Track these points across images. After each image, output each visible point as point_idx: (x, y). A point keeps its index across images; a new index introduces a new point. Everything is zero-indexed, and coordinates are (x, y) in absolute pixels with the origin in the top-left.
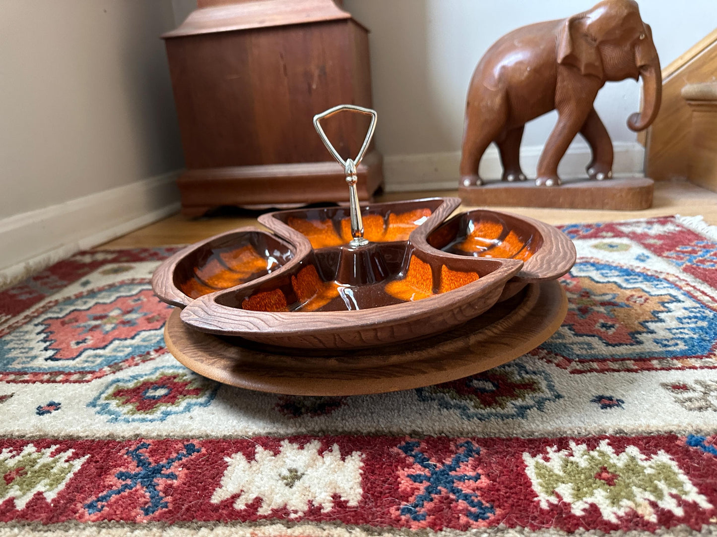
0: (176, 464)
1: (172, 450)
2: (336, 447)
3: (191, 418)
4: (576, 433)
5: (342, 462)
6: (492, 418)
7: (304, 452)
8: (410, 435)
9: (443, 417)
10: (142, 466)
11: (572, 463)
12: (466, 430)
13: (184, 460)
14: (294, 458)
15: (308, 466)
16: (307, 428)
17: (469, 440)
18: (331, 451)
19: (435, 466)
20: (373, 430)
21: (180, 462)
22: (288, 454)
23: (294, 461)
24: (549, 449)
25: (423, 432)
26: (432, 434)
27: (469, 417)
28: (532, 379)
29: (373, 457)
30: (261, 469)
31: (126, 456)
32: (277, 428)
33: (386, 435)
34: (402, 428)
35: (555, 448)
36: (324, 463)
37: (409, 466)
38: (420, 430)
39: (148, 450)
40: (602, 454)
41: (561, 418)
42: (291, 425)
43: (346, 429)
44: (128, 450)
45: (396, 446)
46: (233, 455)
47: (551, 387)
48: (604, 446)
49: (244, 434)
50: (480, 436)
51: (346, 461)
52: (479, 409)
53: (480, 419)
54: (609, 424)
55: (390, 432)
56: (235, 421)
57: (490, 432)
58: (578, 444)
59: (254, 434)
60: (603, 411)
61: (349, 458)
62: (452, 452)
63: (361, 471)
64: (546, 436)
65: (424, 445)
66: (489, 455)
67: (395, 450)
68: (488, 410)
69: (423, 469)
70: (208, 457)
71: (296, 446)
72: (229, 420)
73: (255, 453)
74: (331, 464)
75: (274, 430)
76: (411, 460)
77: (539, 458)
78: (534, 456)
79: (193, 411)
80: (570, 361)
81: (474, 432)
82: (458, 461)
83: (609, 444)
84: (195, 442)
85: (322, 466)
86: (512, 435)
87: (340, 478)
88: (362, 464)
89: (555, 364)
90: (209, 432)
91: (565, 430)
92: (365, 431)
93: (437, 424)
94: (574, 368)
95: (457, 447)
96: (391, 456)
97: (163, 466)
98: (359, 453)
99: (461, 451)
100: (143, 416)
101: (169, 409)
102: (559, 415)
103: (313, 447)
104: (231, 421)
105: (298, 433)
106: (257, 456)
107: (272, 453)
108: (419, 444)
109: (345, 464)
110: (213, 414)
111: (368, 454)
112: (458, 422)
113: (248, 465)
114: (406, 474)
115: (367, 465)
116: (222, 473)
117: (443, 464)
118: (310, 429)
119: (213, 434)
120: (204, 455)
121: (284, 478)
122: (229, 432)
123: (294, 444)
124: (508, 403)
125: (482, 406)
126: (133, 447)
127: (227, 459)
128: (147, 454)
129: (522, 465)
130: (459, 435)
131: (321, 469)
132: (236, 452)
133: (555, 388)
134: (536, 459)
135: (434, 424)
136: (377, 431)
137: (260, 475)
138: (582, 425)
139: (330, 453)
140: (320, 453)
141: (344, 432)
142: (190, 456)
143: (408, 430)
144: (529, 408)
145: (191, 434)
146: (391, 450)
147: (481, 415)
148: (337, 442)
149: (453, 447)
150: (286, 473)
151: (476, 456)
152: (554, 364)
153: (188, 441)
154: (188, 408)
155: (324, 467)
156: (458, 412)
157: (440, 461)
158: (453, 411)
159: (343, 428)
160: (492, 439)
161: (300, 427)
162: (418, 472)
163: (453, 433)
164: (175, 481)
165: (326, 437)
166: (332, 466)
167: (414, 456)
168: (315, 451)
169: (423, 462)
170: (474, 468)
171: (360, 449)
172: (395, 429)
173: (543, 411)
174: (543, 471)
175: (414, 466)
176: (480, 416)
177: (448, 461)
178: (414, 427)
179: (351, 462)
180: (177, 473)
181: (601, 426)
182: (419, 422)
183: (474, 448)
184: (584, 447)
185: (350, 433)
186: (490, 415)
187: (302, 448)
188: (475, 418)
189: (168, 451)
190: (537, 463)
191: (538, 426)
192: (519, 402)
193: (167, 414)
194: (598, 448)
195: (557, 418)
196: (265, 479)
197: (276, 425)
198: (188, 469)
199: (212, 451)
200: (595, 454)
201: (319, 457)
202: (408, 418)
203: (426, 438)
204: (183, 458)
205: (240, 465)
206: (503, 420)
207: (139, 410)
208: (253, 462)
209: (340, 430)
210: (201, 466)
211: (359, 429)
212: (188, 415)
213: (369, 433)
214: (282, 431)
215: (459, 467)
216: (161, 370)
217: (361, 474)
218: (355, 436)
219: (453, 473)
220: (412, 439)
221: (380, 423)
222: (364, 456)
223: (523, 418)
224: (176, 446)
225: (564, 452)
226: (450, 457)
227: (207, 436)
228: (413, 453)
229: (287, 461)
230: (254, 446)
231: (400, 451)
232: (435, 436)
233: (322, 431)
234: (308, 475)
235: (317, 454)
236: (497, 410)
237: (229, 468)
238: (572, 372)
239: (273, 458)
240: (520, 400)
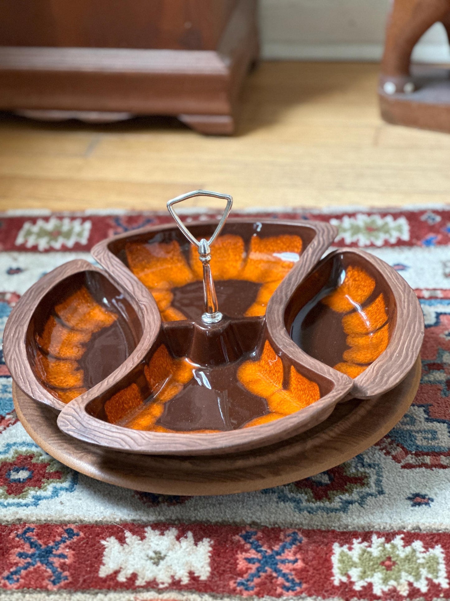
0: (62, 545)
1: (55, 534)
2: (190, 534)
3: (61, 503)
4: (382, 528)
5: (195, 547)
6: (319, 512)
7: (165, 537)
8: (250, 525)
9: (279, 510)
10: (35, 547)
11: (368, 552)
12: (295, 522)
13: (68, 542)
14: (157, 543)
15: (169, 549)
16: (165, 516)
17: (296, 531)
18: (186, 537)
19: (266, 551)
20: (220, 520)
21: (65, 544)
22: (152, 539)
23: (157, 545)
24: (355, 541)
25: (261, 523)
26: (268, 525)
27: (300, 510)
28: (365, 473)
29: (219, 543)
30: (132, 551)
31: (17, 539)
32: (140, 516)
33: (230, 525)
34: (244, 518)
35: (360, 540)
36: (181, 547)
37: (247, 551)
38: (259, 521)
39: (34, 533)
40: (394, 547)
41: (375, 514)
42: (152, 514)
43: (198, 518)
44: (16, 533)
45: (238, 534)
46: (108, 539)
47: (378, 482)
48: (398, 541)
49: (113, 520)
50: (305, 528)
51: (199, 546)
52: (311, 503)
53: (309, 512)
54: (411, 521)
55: (234, 522)
56: (102, 508)
57: (314, 524)
58: (378, 537)
59: (121, 520)
60: (412, 508)
61: (200, 543)
62: (280, 540)
63: (210, 554)
64: (357, 529)
65: (260, 534)
66: (308, 543)
67: (237, 538)
68: (318, 504)
69: (256, 553)
70: (87, 541)
71: (157, 532)
72: (96, 506)
73: (125, 538)
74: (187, 548)
75: (137, 517)
76: (248, 546)
77: (345, 548)
78: (341, 546)
79: (61, 496)
80: (407, 453)
81: (302, 524)
82: (284, 548)
83: (402, 539)
84: (73, 526)
85: (180, 549)
86: (331, 527)
87: (194, 559)
88: (210, 549)
89: (392, 456)
90: (82, 518)
91: (374, 525)
92: (214, 521)
93: (273, 516)
94: (407, 462)
95: (286, 536)
96: (233, 543)
97: (52, 548)
98: (208, 540)
99: (288, 540)
100: (16, 501)
101: (38, 493)
102: (374, 511)
103: (172, 533)
104: (98, 507)
105: (158, 521)
106: (127, 540)
107: (139, 538)
108: (256, 533)
109: (198, 548)
110: (80, 499)
111: (215, 541)
112: (290, 515)
113: (121, 548)
114: (243, 557)
115: (214, 549)
116: (102, 554)
117: (272, 550)
118: (168, 517)
119: (86, 519)
120: (83, 538)
121: (151, 558)
122: (99, 518)
123: (156, 531)
124: (336, 498)
125: (314, 500)
126: (20, 532)
127: (103, 542)
128: (35, 538)
129: (330, 552)
130: (289, 526)
131: (179, 552)
132: (110, 536)
133: (382, 483)
134: (342, 548)
135: (270, 516)
136: (224, 521)
137: (132, 556)
138: (389, 521)
139: (185, 540)
140: (178, 538)
141: (196, 521)
142: (72, 540)
143: (249, 521)
144: (351, 502)
145: (67, 519)
146: (234, 537)
147: (312, 508)
148: (191, 530)
149: (282, 537)
150: (152, 554)
151: (299, 544)
152: (391, 457)
153: (66, 525)
154: (56, 493)
155: (182, 550)
156: (292, 505)
157: (270, 548)
158: (289, 504)
159: (195, 517)
160: (314, 531)
161: (159, 515)
162: (253, 556)
163: (284, 524)
164: (66, 560)
165: (182, 525)
166: (188, 550)
167: (251, 543)
168: (173, 537)
169: (257, 548)
170: (295, 554)
171: (209, 536)
172: (238, 520)
173: (362, 507)
174: (345, 558)
175: (250, 551)
176: (309, 510)
177: (276, 548)
178: (254, 518)
179: (203, 547)
180: (66, 554)
181: (403, 522)
182: (259, 514)
183: (299, 538)
184: (383, 540)
185: (201, 522)
186: (319, 508)
187: (162, 534)
188: (305, 512)
189: (52, 534)
190: (343, 551)
191: (354, 520)
192: (346, 497)
193: (38, 499)
194: (392, 542)
195: (372, 514)
196: (137, 559)
197: (138, 512)
198: (74, 550)
199: (89, 535)
200: (388, 546)
201: (177, 542)
202: (250, 509)
203: (262, 528)
204: (66, 540)
205: (116, 548)
206: (328, 513)
207: (10, 494)
208: (125, 545)
209: (193, 519)
210: (83, 548)
211: (209, 519)
212: (57, 500)
213: (217, 522)
214: (144, 518)
215: (284, 552)
216: (14, 448)
217: (210, 557)
218: (206, 525)
219: (278, 557)
220: (252, 529)
221: (227, 513)
222: (212, 542)
223: (344, 512)
224: (57, 530)
225: (366, 544)
226: (278, 544)
227: (81, 521)
228: (251, 541)
229: (152, 544)
230: (123, 531)
231: (241, 539)
232: (270, 527)
233: (178, 519)
234: (169, 556)
235: (175, 540)
236: (326, 504)
237: (106, 550)
238: (404, 467)
239: (140, 542)
240: (347, 494)
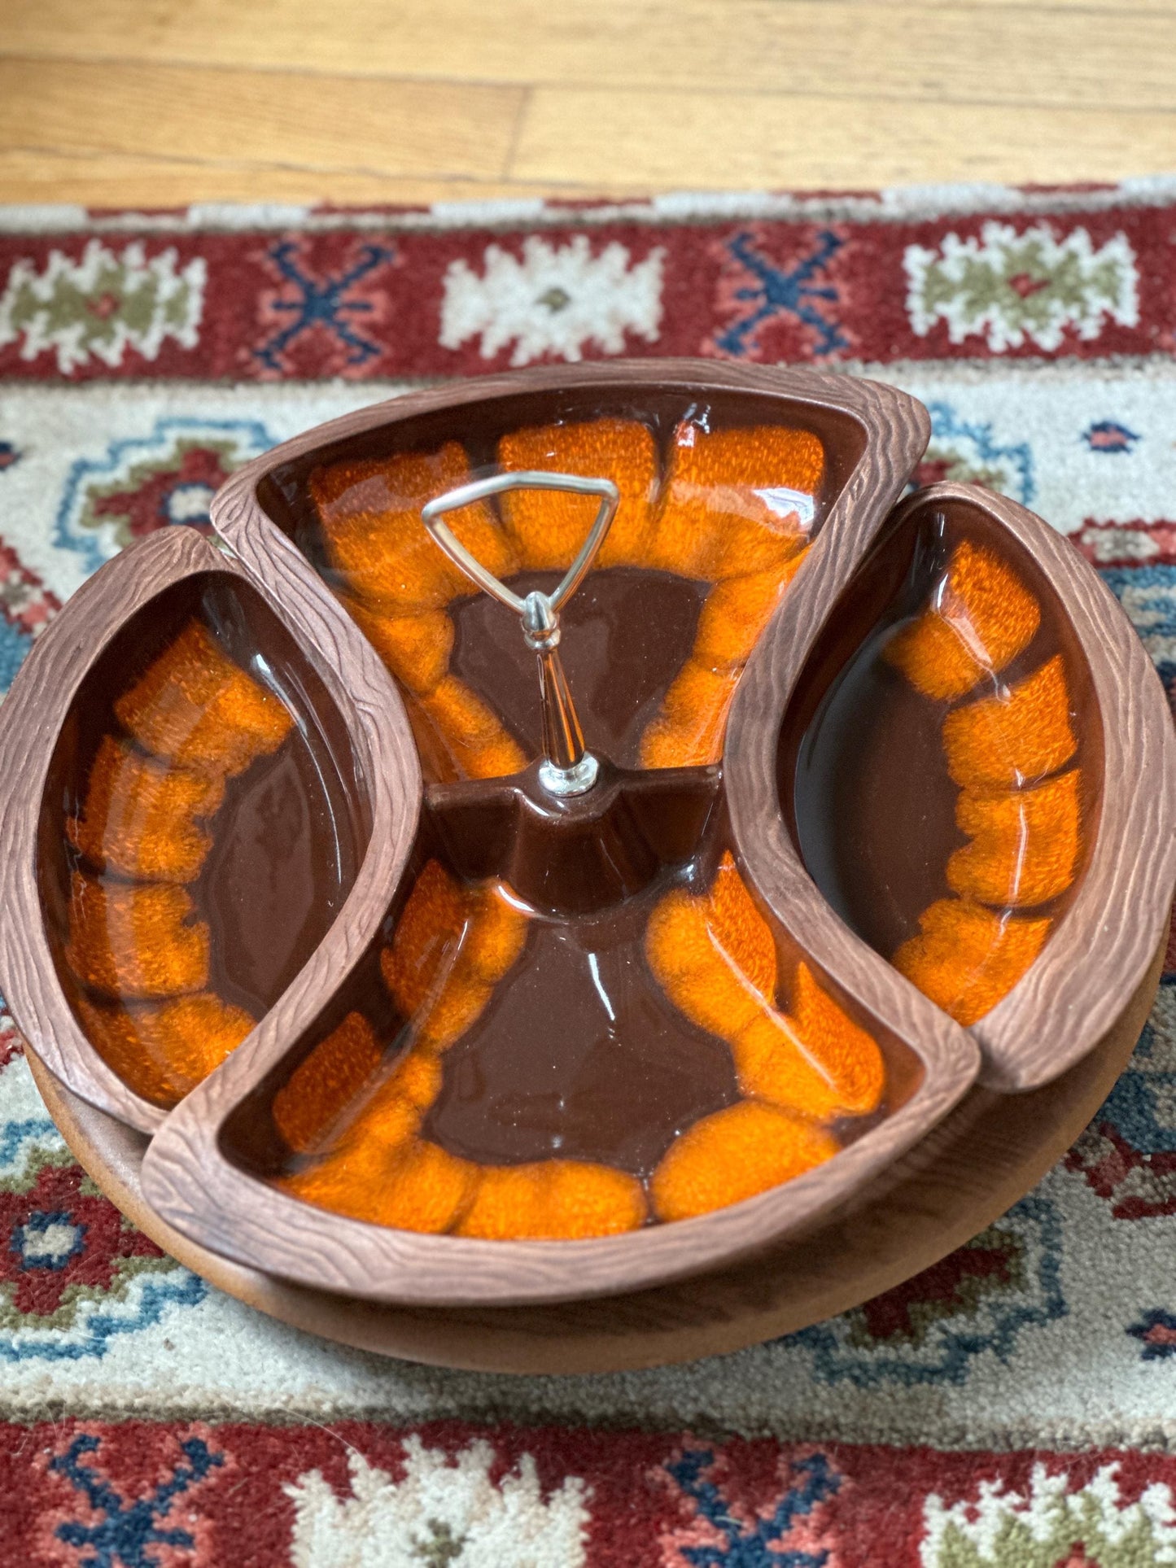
0: (177, 1500)
1: (156, 1459)
2: (527, 1463)
3: (169, 1345)
4: (1059, 1435)
5: (542, 1509)
6: (885, 1383)
7: (458, 1474)
8: (692, 1426)
9: (771, 1372)
10: (103, 1506)
11: (1022, 1527)
12: (818, 1419)
13: (194, 1488)
14: (438, 1494)
15: (470, 1518)
16: (457, 1397)
17: (822, 1451)
18: (518, 1475)
19: (739, 1527)
20: (611, 1410)
21: (186, 1495)
22: (424, 1482)
23: (440, 1500)
24: (985, 1488)
25: (723, 1420)
26: (743, 1432)
27: (833, 1375)
28: (1011, 1234)
29: (611, 1498)
30: (371, 1523)
31: (54, 1475)
32: (388, 1393)
33: (637, 1430)
34: (675, 1404)
35: (998, 1484)
36: (504, 1509)
37: (684, 1522)
38: (716, 1414)
39: (99, 1454)
40: (1092, 1506)
41: (1040, 1389)
42: (421, 1388)
43: (548, 1405)
44: (50, 1454)
45: (659, 1462)
46: (302, 1479)
47: (1049, 1267)
48: (1103, 1486)
49: (313, 1407)
50: (847, 1439)
51: (553, 1504)
52: (861, 1349)
53: (856, 1380)
54: (1138, 1413)
55: (650, 1418)
56: (282, 1364)
57: (871, 1427)
58: (1050, 1473)
59: (337, 1410)
60: (1142, 1365)
61: (556, 1494)
62: (778, 1483)
63: (584, 1536)
64: (989, 1444)
65: (721, 1462)
66: (857, 1496)
67: (658, 1474)
68: (883, 1351)
69: (712, 1531)
70: (246, 1485)
71: (438, 1456)
72: (265, 1357)
73: (351, 1474)
74: (521, 1512)
75: (379, 1401)
76: (689, 1505)
77: (957, 1515)
78: (948, 1506)
79: (167, 1315)
80: (1130, 1158)
81: (837, 1427)
82: (788, 1510)
83: (1116, 1478)
84: (203, 1432)
85: (501, 1519)
86: (917, 1438)
87: (540, 1555)
88: (586, 1517)
89: (1088, 1170)
90: (226, 1399)
91: (1039, 1426)
92: (592, 1413)
93: (756, 1397)
94: (1129, 1193)
95: (795, 1469)
96: (647, 1493)
97: (151, 1508)
98: (579, 1482)
99: (800, 1482)
100: (45, 1336)
101: (103, 1309)
102: (1039, 1376)
103: (479, 1456)
104: (271, 1362)
105: (436, 1412)
106: (357, 1484)
107: (387, 1476)
108: (709, 1457)
109: (551, 1515)
110: (220, 1331)
111: (598, 1487)
112: (803, 1393)
113: (340, 1510)
114: (678, 1544)
115: (597, 1518)
116: (290, 1534)
117: (757, 1518)
118: (466, 1401)
119: (238, 1404)
120: (233, 1475)
121: (423, 1549)
122: (274, 1401)
123: (435, 1452)
124: (932, 1330)
125: (868, 1338)
126: (60, 1449)
127: (290, 1491)
128: (103, 1471)
129: (915, 1529)
130: (802, 1435)
131: (500, 1529)
132: (307, 1468)
133: (1059, 1275)
134: (950, 1515)
135: (748, 1399)
136: (621, 1414)
137: (371, 1539)
138: (1076, 1411)
139: (516, 1483)
140: (495, 1477)
141: (542, 1414)
142: (203, 1479)
143: (688, 1413)
144: (971, 1346)
145: (186, 1401)
146: (649, 1474)
147: (862, 1366)
148: (531, 1449)
149: (782, 1471)
150: (426, 1535)
151: (829, 1497)
152: (1083, 1176)
153: (185, 1428)
154: (151, 1308)
155: (507, 1522)
156: (809, 1355)
157: (751, 1512)
158: (800, 1353)
159: (540, 1399)
160: (869, 1448)
161: (441, 1392)
162: (705, 1541)
163: (788, 1426)
164: (192, 1553)
165: (507, 1428)
166: (523, 1519)
167: (699, 1496)
168: (479, 1474)
169: (715, 1510)
170: (820, 1532)
171: (580, 1471)
172: (659, 1408)
173: (1004, 1361)
174: (956, 1548)
175: (695, 1524)
176: (857, 1372)
177: (767, 1513)
178: (703, 1405)
179: (563, 1508)
180: (189, 1529)
181: (1118, 1416)
182: (715, 1387)
183: (828, 1476)
184: (1060, 1482)
185: (558, 1418)
186: (883, 1365)
187: (453, 1464)
188: (846, 1381)
189: (147, 1461)
190: (951, 1524)
191: (983, 1409)
192: (959, 1325)
193: (103, 1327)
194: (1088, 1488)
195: (1030, 1387)
196: (385, 1552)
197: (382, 1381)
198: (210, 1515)
199: (250, 1464)
200: (1075, 1502)
201: (493, 1492)
202: (692, 1371)
203: (728, 1439)
204: (189, 1482)
205: (325, 1511)
206: (908, 1384)
207: (26, 1310)
208: (350, 1502)
209: (535, 1408)
210: (237, 1510)
211: (579, 1404)
212: (154, 1334)
213: (603, 1418)
214: (400, 1404)
215: (790, 1528)
216: (27, 1140)
217: (585, 1544)
218: (570, 1428)
219: (772, 1545)
220: (697, 1443)
221: (628, 1387)
222: (590, 1492)
223: (954, 1379)
224: (160, 1445)
225: (1014, 1498)
226: (772, 1500)
227: (226, 1410)
228: (696, 1485)
229: (425, 1499)
230: (342, 1452)
231: (669, 1478)
232: (748, 1436)
233: (494, 1408)
234: (473, 1541)
235: (487, 1483)
236: (901, 1353)
237: (299, 1516)
238: (1119, 1212)
239: (392, 1488)
240: (962, 1317)
